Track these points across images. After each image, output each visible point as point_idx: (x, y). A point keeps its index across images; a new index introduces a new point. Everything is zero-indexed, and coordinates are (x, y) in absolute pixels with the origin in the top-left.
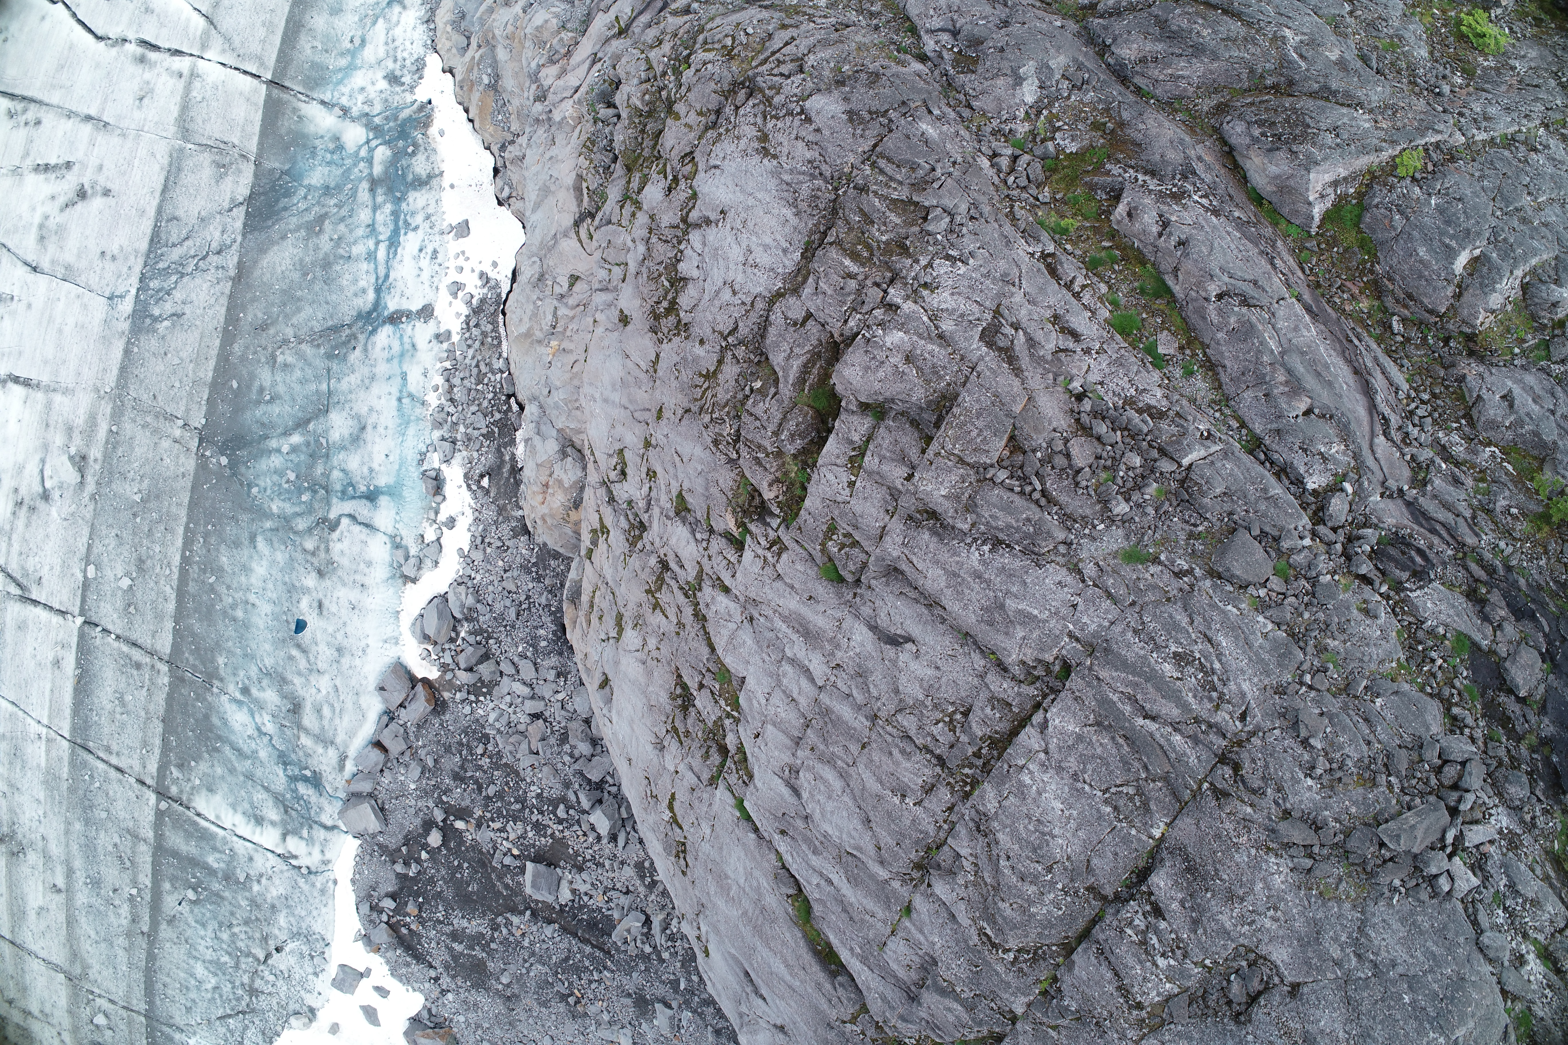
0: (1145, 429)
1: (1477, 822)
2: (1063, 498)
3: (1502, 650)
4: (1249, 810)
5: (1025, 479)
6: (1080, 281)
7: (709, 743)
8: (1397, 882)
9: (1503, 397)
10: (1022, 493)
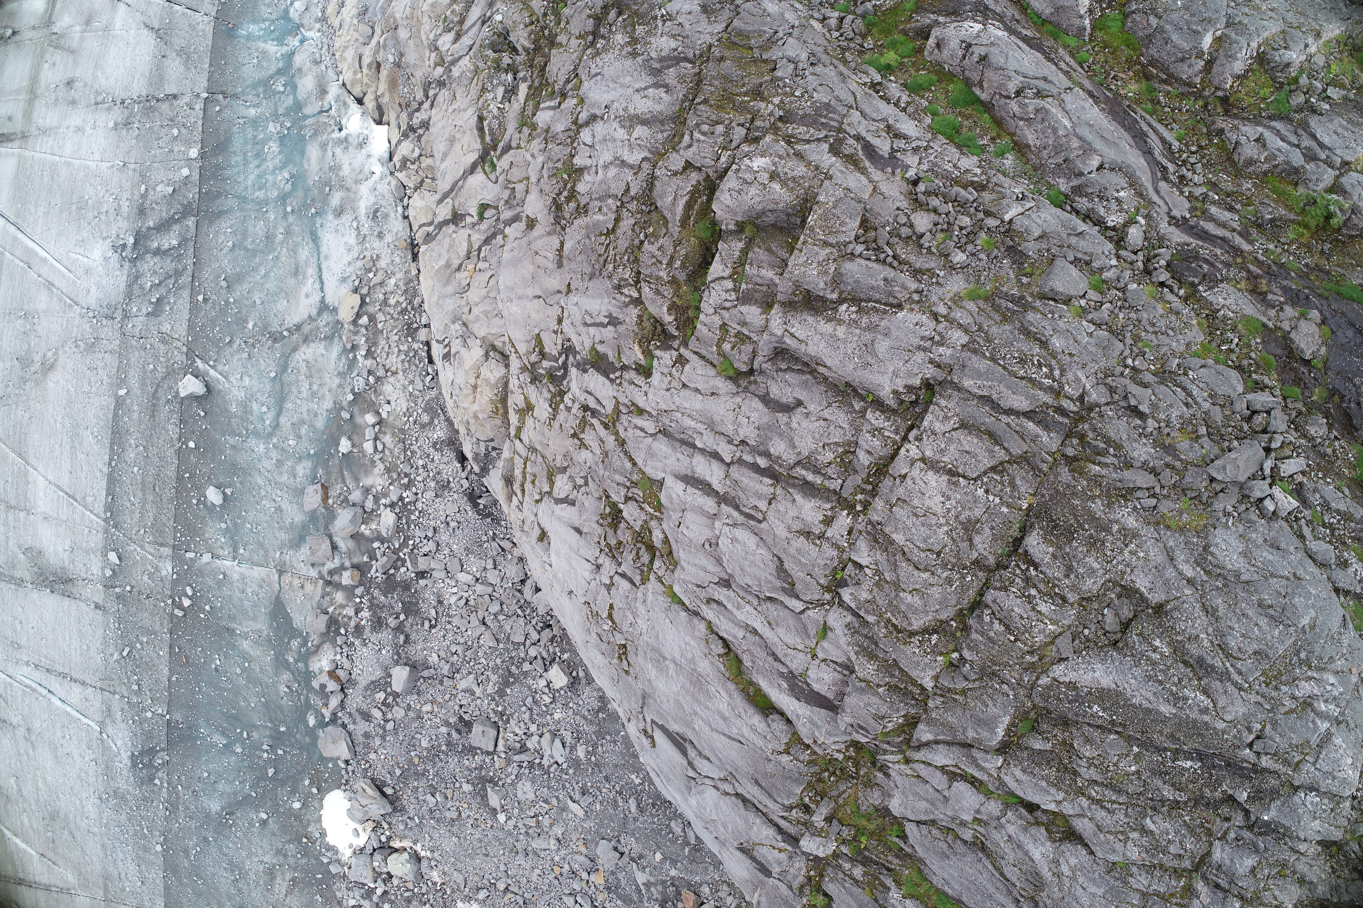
0: (971, 199)
1: (1288, 458)
2: (912, 258)
3: (1286, 326)
4: (1097, 468)
5: (878, 249)
6: (905, 98)
7: (638, 545)
8: (1230, 509)
9: (1257, 140)
10: (877, 260)
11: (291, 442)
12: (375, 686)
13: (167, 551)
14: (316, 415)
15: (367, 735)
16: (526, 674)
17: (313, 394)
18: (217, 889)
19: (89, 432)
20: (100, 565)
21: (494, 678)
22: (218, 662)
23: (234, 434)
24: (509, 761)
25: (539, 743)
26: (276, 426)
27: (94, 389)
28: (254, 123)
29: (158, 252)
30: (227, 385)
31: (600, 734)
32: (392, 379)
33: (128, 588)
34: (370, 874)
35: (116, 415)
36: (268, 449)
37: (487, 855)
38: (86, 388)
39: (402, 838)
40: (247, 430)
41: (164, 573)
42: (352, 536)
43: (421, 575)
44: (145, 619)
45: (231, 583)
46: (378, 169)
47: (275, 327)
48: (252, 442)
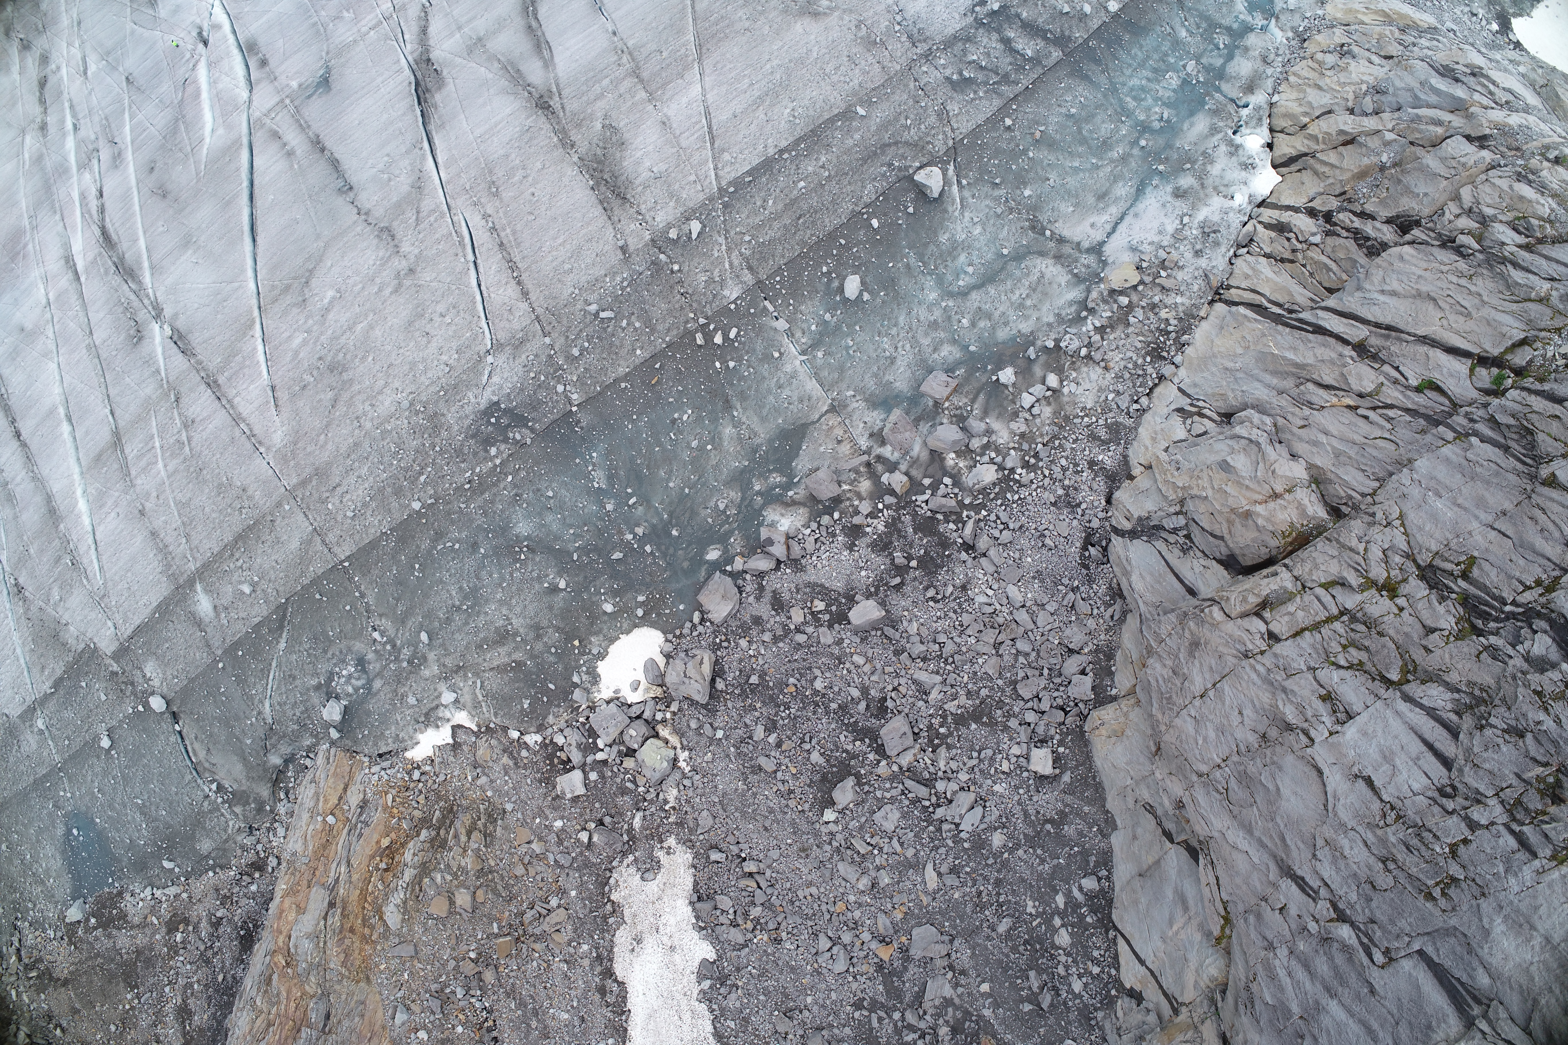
11: (964, 321)
12: (820, 590)
13: (748, 278)
14: (1006, 324)
15: (757, 620)
16: (1006, 728)
17: (1021, 306)
18: (426, 596)
19: (791, 105)
20: (670, 218)
21: (963, 700)
22: (685, 417)
23: (921, 257)
24: (893, 778)
25: (955, 793)
26: (964, 294)
27: (835, 78)
28: (1177, 43)
29: (1006, 42)
30: (957, 213)
31: (1032, 841)
32: (1099, 370)
33: (676, 267)
34: (614, 733)
35: (832, 120)
36: (936, 304)
37: (766, 829)
38: (829, 68)
39: (677, 731)
40: (936, 268)
41: (726, 293)
42: (932, 452)
43: (968, 547)
44: (659, 308)
45: (777, 369)
46: (1240, 199)
47: (1043, 218)
48: (929, 282)
